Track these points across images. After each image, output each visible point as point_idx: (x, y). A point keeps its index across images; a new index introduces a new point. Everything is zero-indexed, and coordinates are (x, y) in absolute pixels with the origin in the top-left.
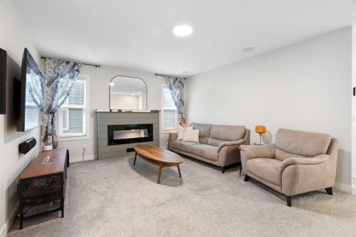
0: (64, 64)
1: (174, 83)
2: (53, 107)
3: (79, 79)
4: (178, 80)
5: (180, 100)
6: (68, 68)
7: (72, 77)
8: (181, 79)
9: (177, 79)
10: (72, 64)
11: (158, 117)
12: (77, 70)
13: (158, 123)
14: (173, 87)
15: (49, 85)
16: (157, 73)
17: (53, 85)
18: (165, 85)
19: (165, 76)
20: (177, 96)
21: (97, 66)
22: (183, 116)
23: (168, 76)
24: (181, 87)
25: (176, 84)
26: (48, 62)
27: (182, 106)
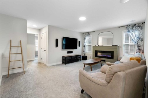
1: (132, 29)
2: (84, 45)
4: (136, 25)
5: (139, 38)
8: (139, 24)
10: (88, 33)
11: (117, 48)
12: (89, 35)
13: (117, 51)
14: (131, 31)
16: (119, 26)
18: (125, 31)
19: (124, 26)
20: (135, 36)
21: (94, 31)
22: (141, 48)
23: (126, 26)
24: (139, 29)
25: (134, 28)
26: (84, 34)
27: (140, 41)
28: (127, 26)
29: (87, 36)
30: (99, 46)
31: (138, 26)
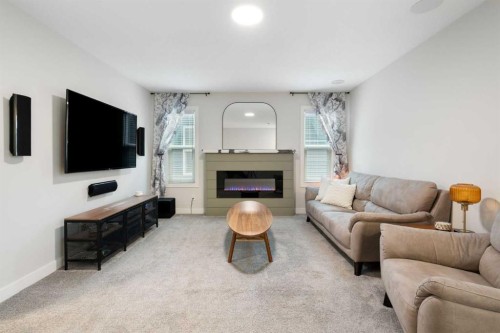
0: (172, 97)
1: (325, 104)
2: (161, 148)
3: (186, 113)
4: (334, 97)
5: (339, 132)
6: (176, 100)
7: (179, 112)
8: (339, 93)
9: (331, 94)
10: (179, 96)
11: (292, 161)
12: (184, 103)
13: (292, 170)
14: (322, 109)
15: (158, 123)
16: (293, 90)
17: (162, 124)
18: (309, 107)
19: (307, 93)
20: (330, 124)
21: (207, 94)
22: (344, 159)
23: (312, 93)
24: (340, 109)
25: (329, 104)
26: (157, 97)
27: (341, 141)
28: (314, 93)
29: (174, 111)
30: (231, 152)
31: (337, 99)
